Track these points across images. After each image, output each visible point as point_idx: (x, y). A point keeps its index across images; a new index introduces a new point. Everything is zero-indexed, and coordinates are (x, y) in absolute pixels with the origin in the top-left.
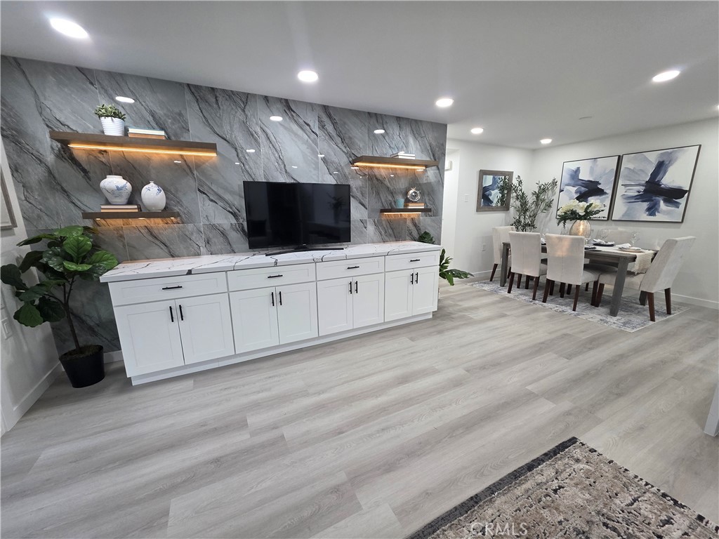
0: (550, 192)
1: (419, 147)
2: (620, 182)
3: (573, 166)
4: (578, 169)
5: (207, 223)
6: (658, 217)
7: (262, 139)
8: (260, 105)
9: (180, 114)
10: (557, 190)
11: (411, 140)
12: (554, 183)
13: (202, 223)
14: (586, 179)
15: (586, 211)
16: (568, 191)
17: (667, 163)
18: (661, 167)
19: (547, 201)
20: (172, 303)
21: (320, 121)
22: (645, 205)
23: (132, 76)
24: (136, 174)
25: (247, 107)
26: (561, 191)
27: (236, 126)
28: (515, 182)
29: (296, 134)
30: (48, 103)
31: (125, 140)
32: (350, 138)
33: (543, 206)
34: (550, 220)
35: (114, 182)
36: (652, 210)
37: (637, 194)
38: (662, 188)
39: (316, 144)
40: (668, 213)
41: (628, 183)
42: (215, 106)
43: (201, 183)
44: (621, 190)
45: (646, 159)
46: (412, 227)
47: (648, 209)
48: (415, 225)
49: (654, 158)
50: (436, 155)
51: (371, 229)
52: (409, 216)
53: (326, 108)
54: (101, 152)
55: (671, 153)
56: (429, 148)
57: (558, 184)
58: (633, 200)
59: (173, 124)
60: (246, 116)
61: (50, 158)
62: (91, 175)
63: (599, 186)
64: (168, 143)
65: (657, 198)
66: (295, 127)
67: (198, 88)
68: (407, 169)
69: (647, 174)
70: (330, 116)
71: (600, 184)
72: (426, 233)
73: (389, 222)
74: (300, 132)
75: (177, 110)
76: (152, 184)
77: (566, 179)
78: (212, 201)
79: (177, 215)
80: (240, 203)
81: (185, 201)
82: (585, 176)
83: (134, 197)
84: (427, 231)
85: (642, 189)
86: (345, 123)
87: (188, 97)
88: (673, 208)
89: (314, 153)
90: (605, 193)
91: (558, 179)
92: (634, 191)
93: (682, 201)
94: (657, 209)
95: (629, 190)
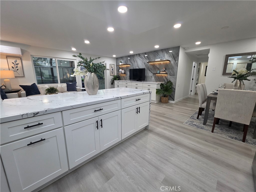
1: (168, 56)
7: (135, 62)
8: (136, 55)
9: (127, 60)
11: (166, 54)
21: (144, 56)
24: (122, 69)
25: (134, 57)
27: (133, 60)
29: (140, 60)
32: (150, 57)
39: (143, 60)
42: (131, 58)
43: (128, 69)
46: (165, 79)
50: (175, 57)
51: (153, 78)
52: (164, 75)
53: (145, 53)
56: (172, 55)
66: (140, 58)
67: (129, 56)
68: (164, 63)
72: (170, 81)
73: (158, 77)
74: (141, 59)
79: (126, 74)
81: (127, 72)
84: (170, 80)
89: (143, 62)
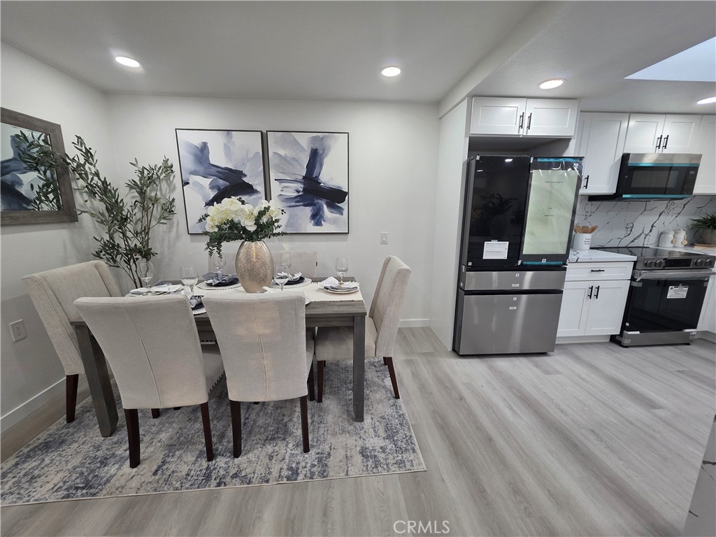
0: (164, 185)
2: (273, 176)
3: (197, 139)
4: (205, 145)
6: (326, 228)
10: (178, 183)
12: (168, 168)
14: (223, 166)
15: (257, 222)
16: (196, 184)
17: (321, 152)
18: (315, 158)
19: (162, 201)
22: (308, 211)
26: (185, 183)
33: (157, 211)
34: (178, 236)
36: (317, 217)
37: (296, 194)
38: (322, 188)
40: (334, 222)
41: (282, 176)
44: (276, 188)
45: (296, 142)
47: (313, 216)
49: (304, 141)
55: (323, 138)
57: (176, 168)
58: (293, 204)
63: (244, 179)
65: (320, 201)
69: (301, 165)
71: (245, 176)
77: (189, 162)
82: (218, 158)
85: (300, 187)
88: (338, 215)
90: (255, 192)
91: (174, 161)
92: (293, 190)
93: (343, 205)
94: (322, 217)
95: (285, 188)
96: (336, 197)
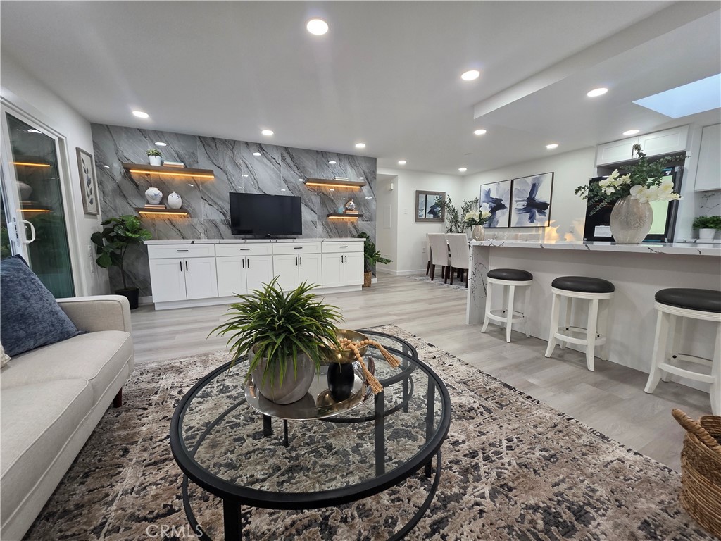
1: (355, 173)
2: (513, 199)
3: (486, 188)
4: (489, 190)
5: (206, 218)
6: (536, 224)
7: (244, 167)
8: (243, 147)
9: (193, 153)
10: (479, 206)
11: (349, 168)
12: (476, 201)
13: (203, 218)
14: (495, 197)
15: (480, 218)
16: (485, 206)
17: (537, 185)
18: (534, 188)
20: (181, 260)
21: (282, 157)
22: (528, 215)
23: (167, 132)
24: (165, 188)
25: (234, 148)
26: (481, 206)
27: (227, 160)
28: (447, 200)
29: (266, 165)
30: (121, 148)
31: (162, 168)
32: (304, 167)
35: (153, 191)
36: (532, 219)
37: (523, 207)
38: (536, 203)
39: (280, 171)
40: (541, 221)
41: (518, 199)
42: (214, 148)
43: (203, 193)
44: (514, 205)
45: (526, 182)
46: (352, 228)
47: (530, 218)
48: (355, 227)
49: (530, 181)
50: (369, 179)
51: (320, 228)
52: (348, 219)
53: (286, 148)
54: (147, 174)
55: (538, 178)
57: (479, 201)
58: (521, 212)
59: (188, 159)
60: (234, 154)
61: (118, 177)
62: (140, 187)
63: (502, 202)
64: (186, 169)
65: (534, 210)
66: (265, 160)
67: (205, 138)
68: (347, 188)
69: (527, 193)
70: (289, 154)
72: (364, 233)
73: (334, 223)
74: (269, 163)
75: (192, 151)
76: (174, 193)
77: (483, 198)
78: (210, 205)
79: (188, 212)
80: (227, 207)
81: (193, 204)
82: (493, 195)
83: (163, 200)
85: (525, 203)
86: (300, 158)
87: (199, 143)
88: (543, 217)
89: (278, 176)
90: (506, 207)
91: (478, 198)
92: (522, 205)
93: (547, 211)
94: (534, 218)
95: (518, 205)
96: (543, 207)
